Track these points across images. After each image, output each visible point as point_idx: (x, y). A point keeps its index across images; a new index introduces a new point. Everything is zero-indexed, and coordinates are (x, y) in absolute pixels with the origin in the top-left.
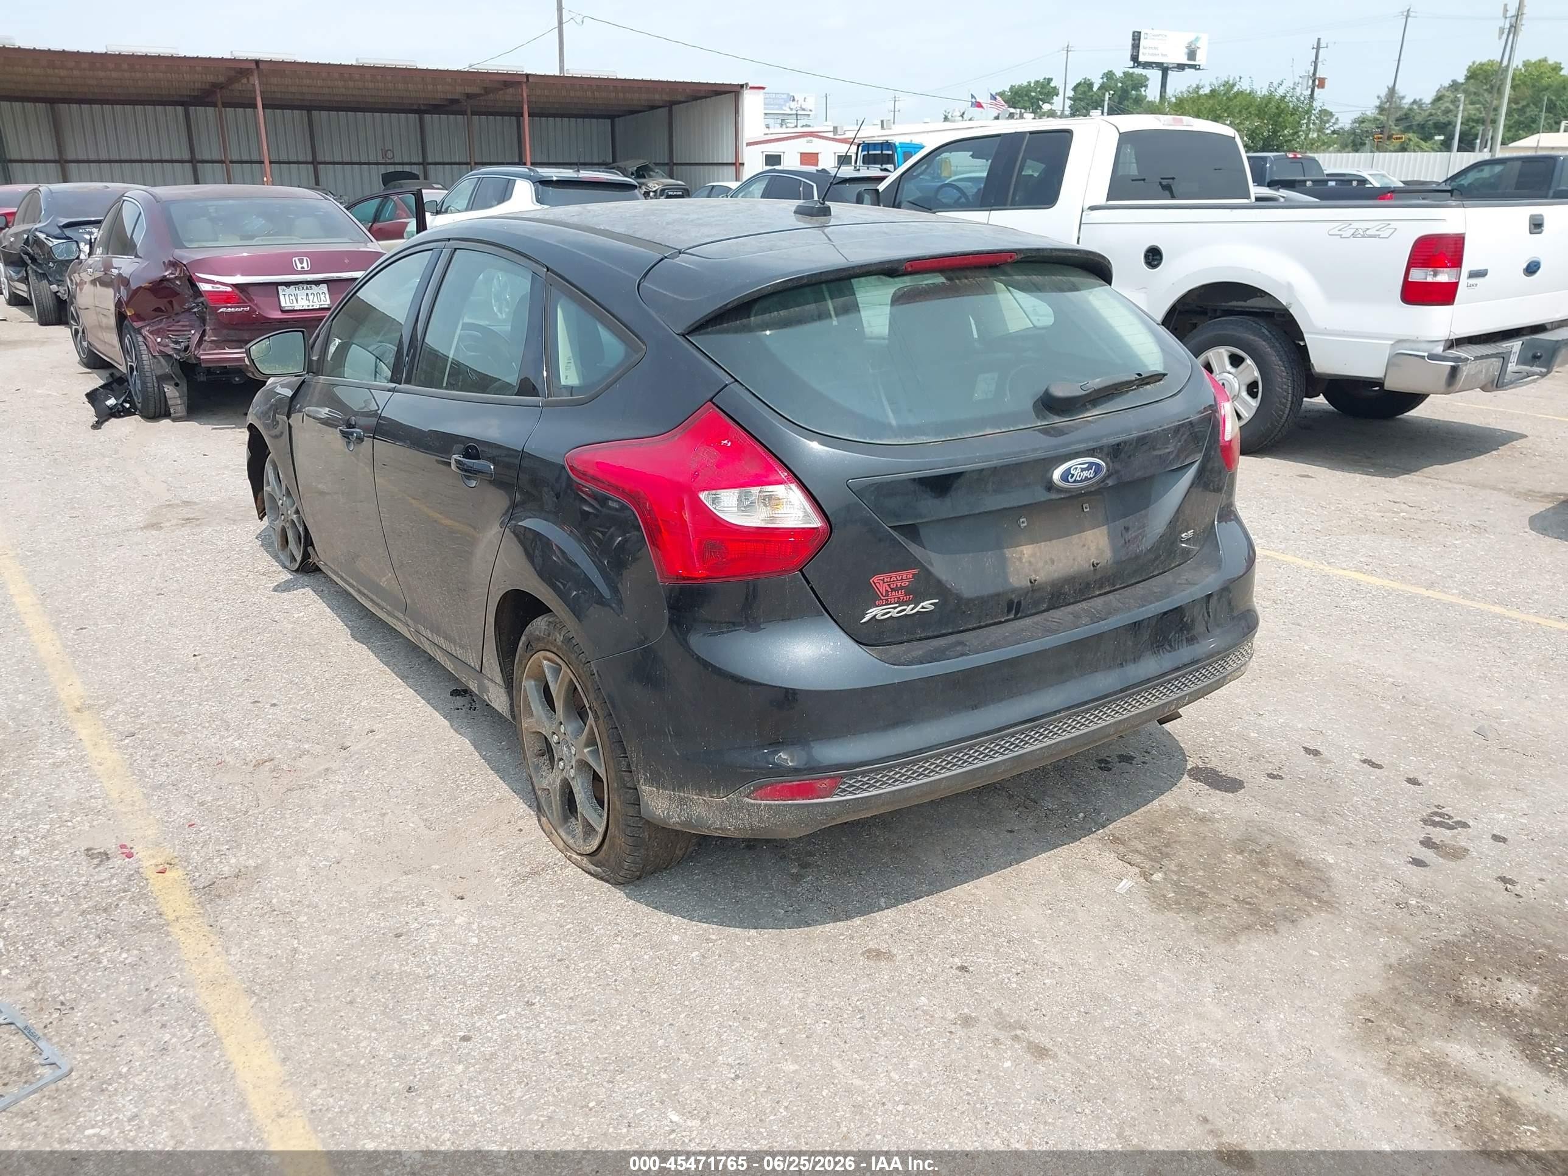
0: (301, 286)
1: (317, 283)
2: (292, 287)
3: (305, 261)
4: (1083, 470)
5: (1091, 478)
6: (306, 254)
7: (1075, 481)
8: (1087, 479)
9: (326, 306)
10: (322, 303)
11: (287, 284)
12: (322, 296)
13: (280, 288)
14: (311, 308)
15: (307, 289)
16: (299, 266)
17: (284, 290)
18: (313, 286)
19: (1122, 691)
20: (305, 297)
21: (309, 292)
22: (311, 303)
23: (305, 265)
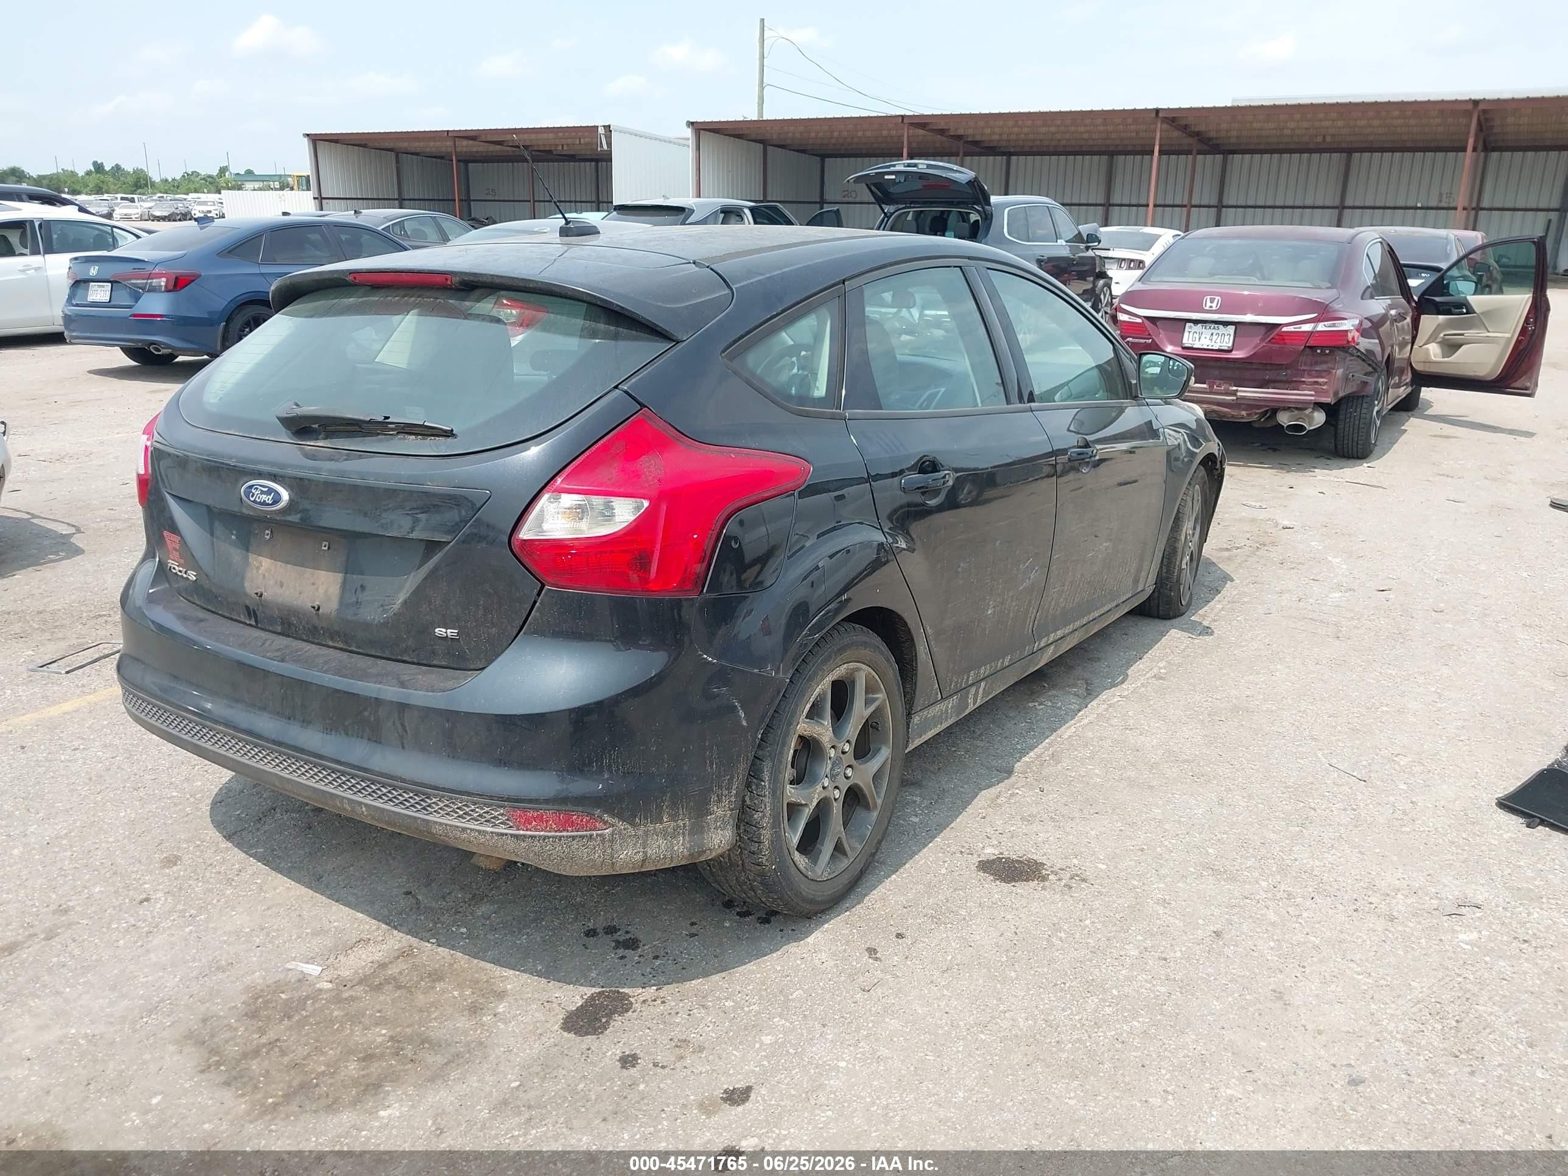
0: (1208, 325)
1: (1226, 324)
2: (1200, 325)
3: (1216, 301)
4: (262, 492)
5: (268, 504)
6: (1219, 294)
7: (254, 501)
8: (264, 503)
9: (1226, 348)
10: (1224, 344)
11: (1196, 322)
12: (1227, 337)
13: (1188, 324)
14: (1210, 347)
15: (1214, 328)
16: (1209, 304)
17: (1191, 327)
18: (1221, 326)
19: (274, 742)
20: (1208, 337)
21: (1215, 331)
22: (1213, 343)
23: (1214, 305)
